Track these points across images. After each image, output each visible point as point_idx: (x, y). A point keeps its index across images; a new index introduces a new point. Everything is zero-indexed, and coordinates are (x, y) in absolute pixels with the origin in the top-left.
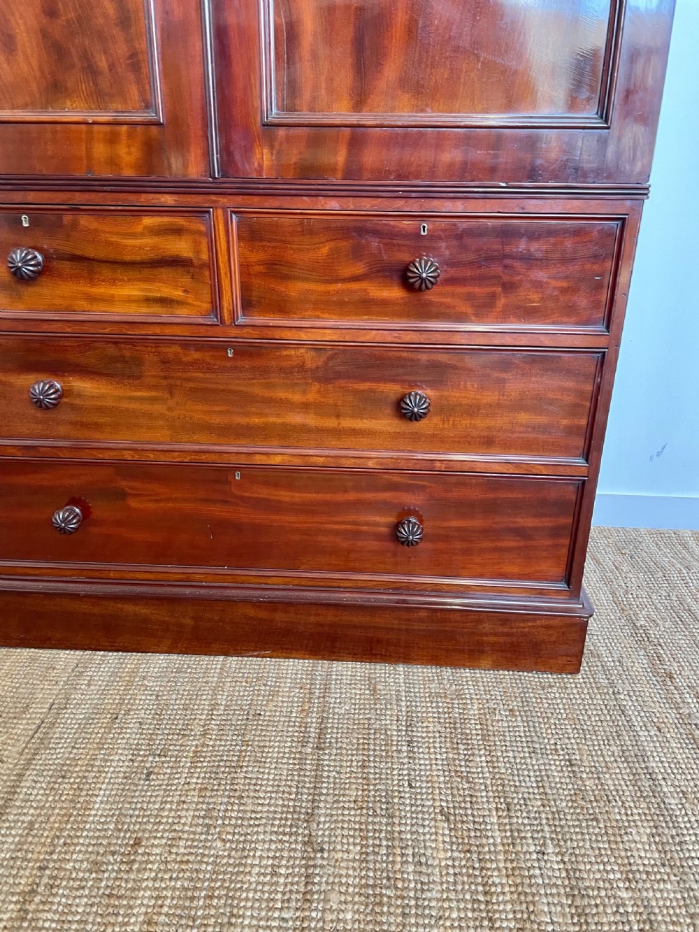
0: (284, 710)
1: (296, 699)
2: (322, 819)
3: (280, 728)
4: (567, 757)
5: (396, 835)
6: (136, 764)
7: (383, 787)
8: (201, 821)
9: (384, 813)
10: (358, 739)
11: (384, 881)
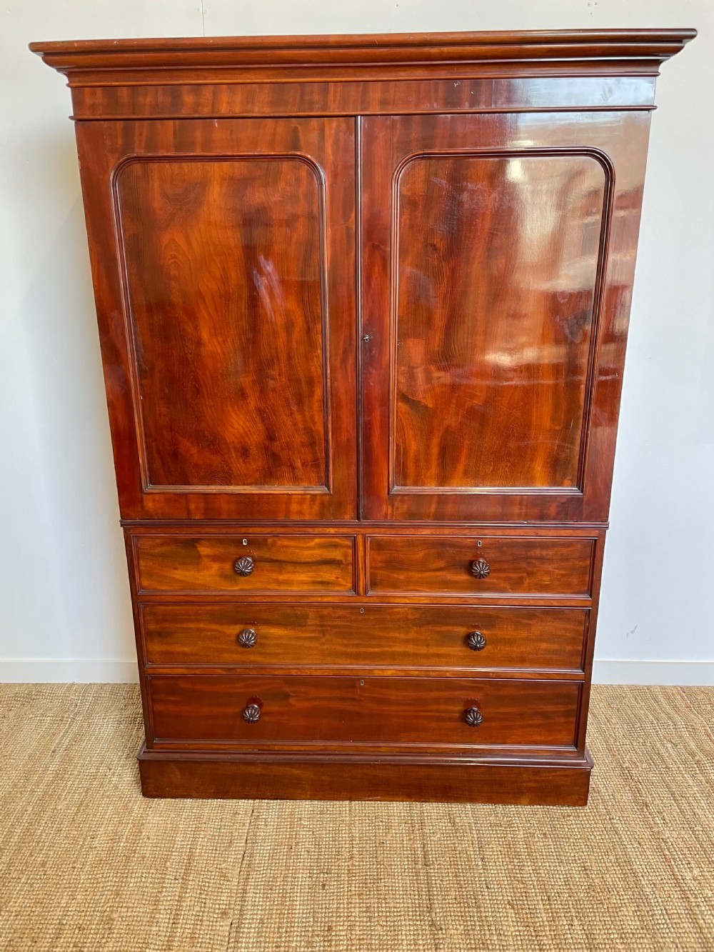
0: (398, 839)
1: (404, 831)
2: (438, 911)
3: (398, 852)
4: (582, 865)
5: (484, 918)
6: (314, 879)
7: (470, 889)
8: (364, 914)
9: (474, 905)
10: (450, 858)
11: (481, 946)
